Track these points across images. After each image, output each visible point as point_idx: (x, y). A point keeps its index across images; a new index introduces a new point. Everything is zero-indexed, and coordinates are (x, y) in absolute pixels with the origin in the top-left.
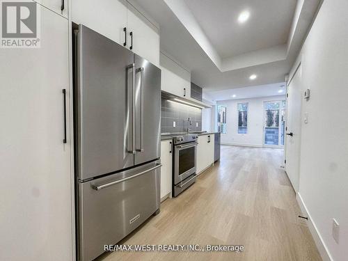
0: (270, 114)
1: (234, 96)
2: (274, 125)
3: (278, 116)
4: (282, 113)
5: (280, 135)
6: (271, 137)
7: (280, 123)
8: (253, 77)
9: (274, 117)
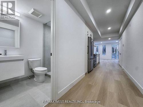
0: (113, 49)
1: (101, 43)
2: (115, 52)
3: (116, 49)
4: (117, 48)
5: (117, 56)
6: (114, 57)
7: (117, 51)
8: (110, 39)
9: (115, 50)
